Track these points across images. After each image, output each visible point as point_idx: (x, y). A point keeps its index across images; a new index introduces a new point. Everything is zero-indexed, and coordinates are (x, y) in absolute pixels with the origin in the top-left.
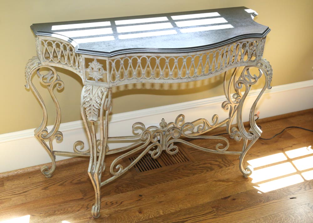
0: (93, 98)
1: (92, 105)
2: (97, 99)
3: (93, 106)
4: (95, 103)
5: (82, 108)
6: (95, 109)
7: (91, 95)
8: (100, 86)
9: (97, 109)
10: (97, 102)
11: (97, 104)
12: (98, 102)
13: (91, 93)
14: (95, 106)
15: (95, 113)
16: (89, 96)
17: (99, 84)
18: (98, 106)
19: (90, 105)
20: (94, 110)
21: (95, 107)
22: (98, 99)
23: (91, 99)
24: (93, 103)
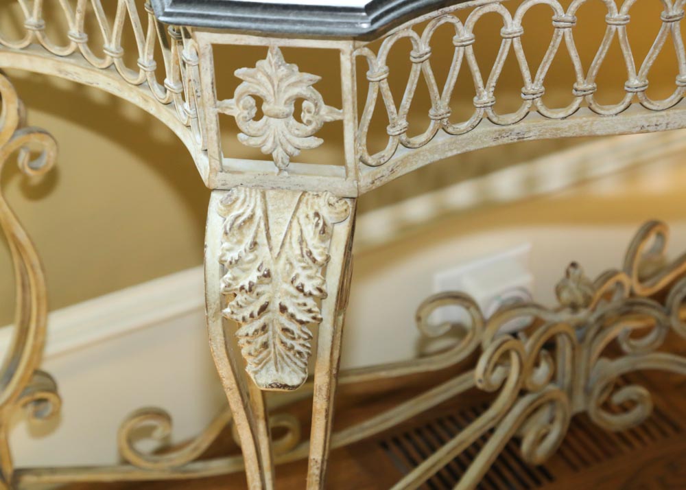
0: (278, 269)
1: (275, 306)
2: (298, 270)
3: (283, 309)
4: (287, 293)
5: (219, 322)
6: (294, 327)
7: (263, 251)
8: (304, 193)
9: (301, 322)
10: (300, 289)
11: (302, 299)
12: (307, 290)
13: (262, 239)
14: (291, 310)
15: (292, 348)
16: (251, 256)
17: (297, 179)
18: (310, 311)
19: (264, 309)
20: (285, 330)
21: (292, 316)
22: (309, 272)
23: (268, 275)
24: (280, 293)
